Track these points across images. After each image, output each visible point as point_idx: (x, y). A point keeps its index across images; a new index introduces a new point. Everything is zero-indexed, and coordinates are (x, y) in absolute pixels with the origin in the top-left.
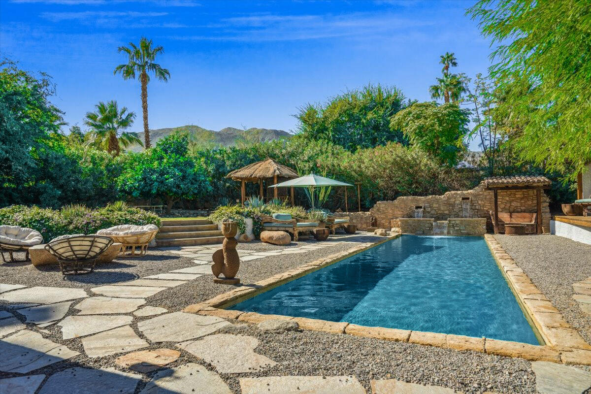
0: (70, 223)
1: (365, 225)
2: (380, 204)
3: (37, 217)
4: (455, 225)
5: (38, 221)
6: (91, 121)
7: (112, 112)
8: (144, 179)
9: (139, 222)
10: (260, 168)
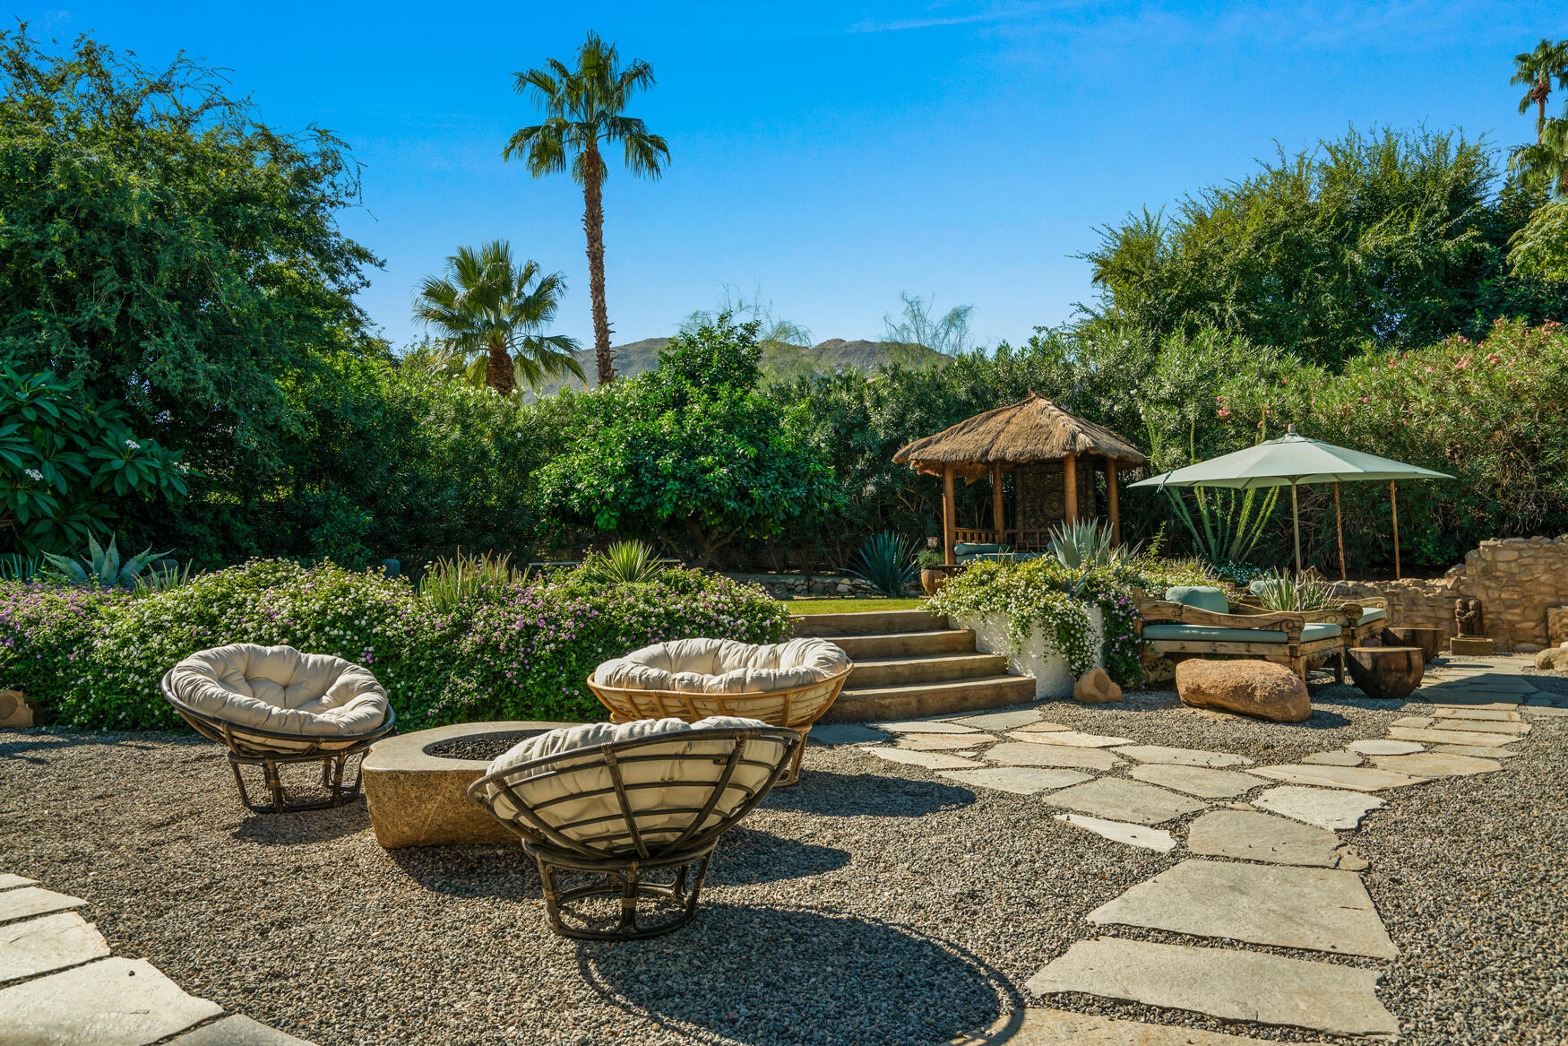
0: (462, 627)
2: (1496, 551)
3: (343, 606)
5: (348, 621)
6: (435, 306)
7: (497, 275)
8: (632, 470)
9: (718, 624)
10: (1012, 428)
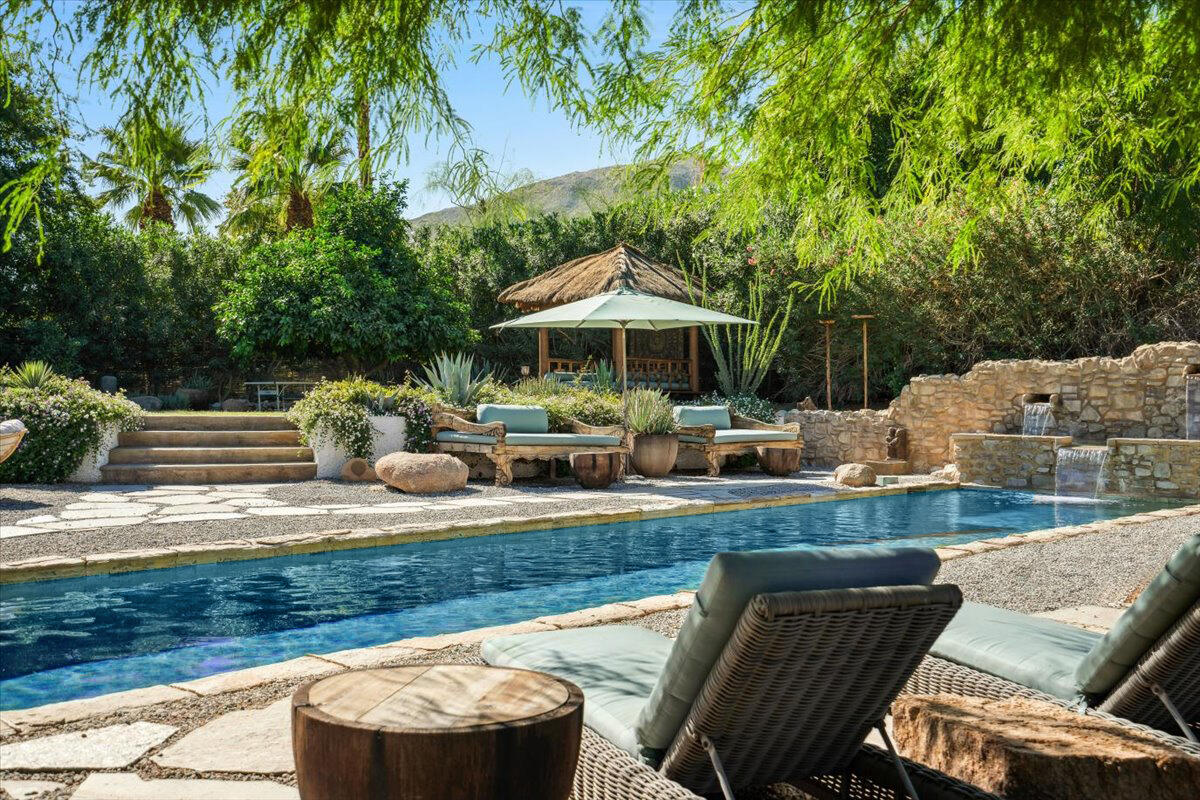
1: (876, 451)
2: (922, 386)
4: (1135, 462)
